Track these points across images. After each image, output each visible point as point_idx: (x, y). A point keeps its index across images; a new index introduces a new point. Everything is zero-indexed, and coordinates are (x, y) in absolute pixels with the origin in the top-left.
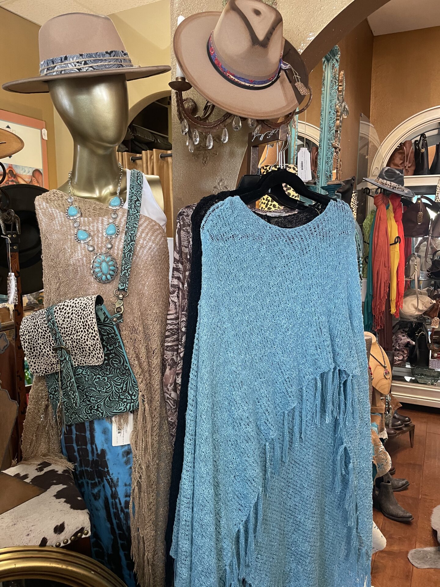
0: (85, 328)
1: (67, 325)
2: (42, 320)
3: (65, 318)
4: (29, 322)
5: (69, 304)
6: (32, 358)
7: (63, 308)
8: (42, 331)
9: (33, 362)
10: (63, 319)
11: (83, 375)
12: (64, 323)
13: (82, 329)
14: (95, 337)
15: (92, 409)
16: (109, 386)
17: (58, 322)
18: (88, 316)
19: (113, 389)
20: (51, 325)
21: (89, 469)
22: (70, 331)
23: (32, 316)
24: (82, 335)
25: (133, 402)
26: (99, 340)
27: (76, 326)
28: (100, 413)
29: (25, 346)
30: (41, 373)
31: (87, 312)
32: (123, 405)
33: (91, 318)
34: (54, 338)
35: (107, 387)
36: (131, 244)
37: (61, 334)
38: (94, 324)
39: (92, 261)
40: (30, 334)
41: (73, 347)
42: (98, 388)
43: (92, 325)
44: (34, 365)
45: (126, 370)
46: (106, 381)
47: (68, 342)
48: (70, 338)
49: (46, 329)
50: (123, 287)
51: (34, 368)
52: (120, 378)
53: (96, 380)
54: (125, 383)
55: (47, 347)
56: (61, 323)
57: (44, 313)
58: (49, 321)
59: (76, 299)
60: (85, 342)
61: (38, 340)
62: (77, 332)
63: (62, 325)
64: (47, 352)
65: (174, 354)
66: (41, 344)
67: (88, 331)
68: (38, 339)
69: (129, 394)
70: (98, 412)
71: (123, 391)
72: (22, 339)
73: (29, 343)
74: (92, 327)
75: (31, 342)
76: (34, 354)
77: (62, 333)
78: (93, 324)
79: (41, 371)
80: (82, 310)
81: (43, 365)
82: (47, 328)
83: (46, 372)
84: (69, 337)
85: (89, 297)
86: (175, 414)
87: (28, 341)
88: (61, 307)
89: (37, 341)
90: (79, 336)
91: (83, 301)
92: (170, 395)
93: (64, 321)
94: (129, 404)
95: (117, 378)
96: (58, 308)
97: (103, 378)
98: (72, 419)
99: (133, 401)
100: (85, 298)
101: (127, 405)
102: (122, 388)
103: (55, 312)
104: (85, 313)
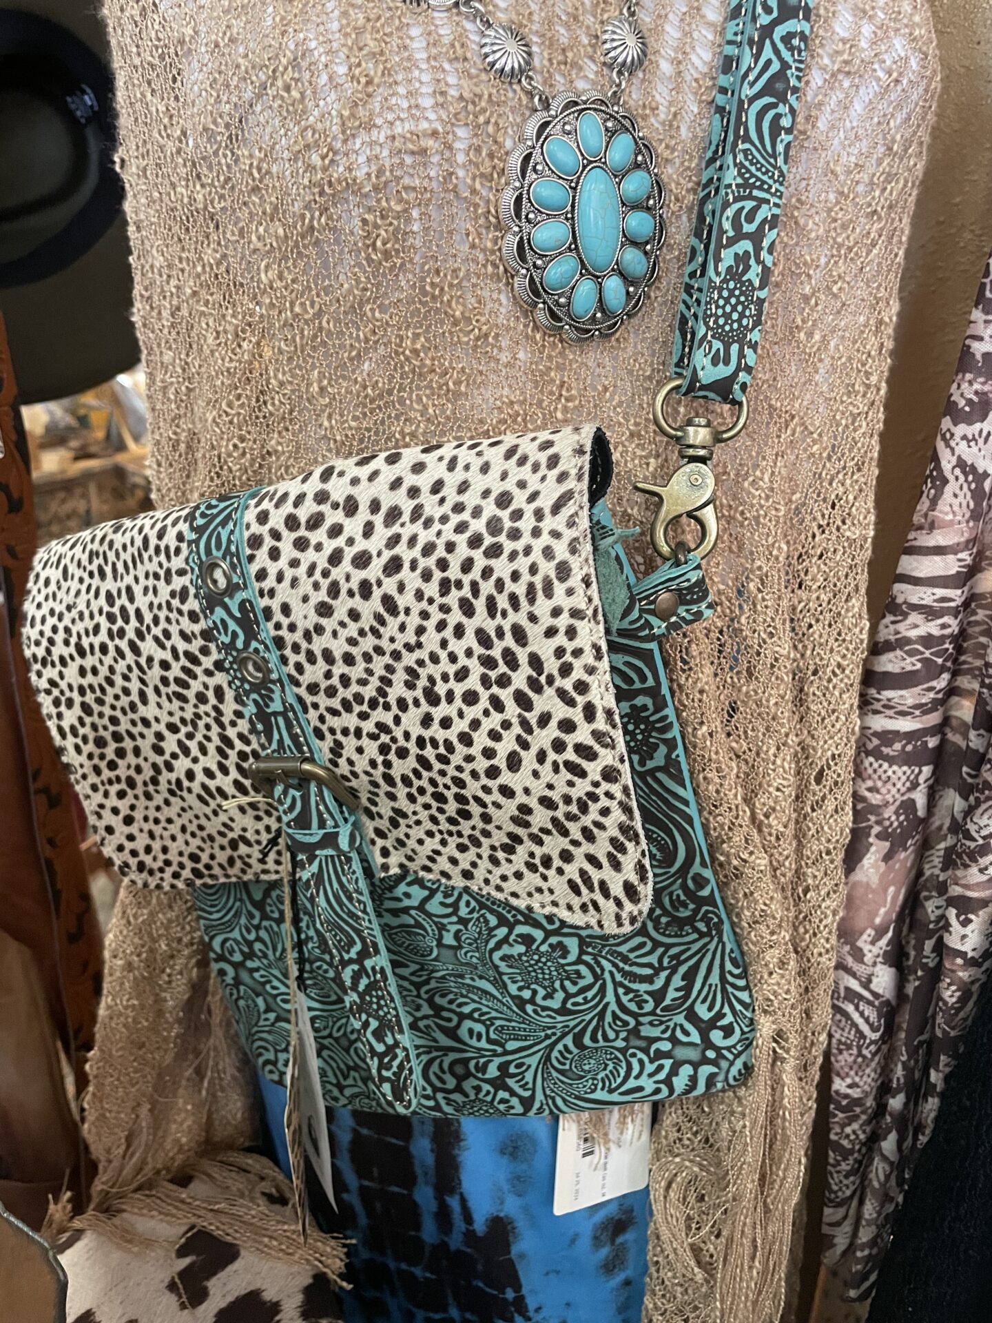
0: (503, 681)
1: (352, 642)
2: (164, 590)
3: (334, 590)
4: (74, 585)
5: (364, 495)
6: (114, 789)
7: (315, 522)
8: (168, 656)
9: (115, 811)
10: (322, 596)
11: (429, 915)
12: (329, 624)
13: (473, 682)
14: (586, 752)
15: (468, 1074)
16: (582, 983)
17: (278, 616)
18: (532, 600)
19: (610, 997)
20: (232, 625)
21: (418, 1271)
22: (375, 682)
23: (93, 555)
24: (475, 724)
25: (714, 1063)
26: (627, 778)
27: (423, 654)
28: (515, 1101)
29: (66, 724)
30: (167, 875)
31: (523, 564)
32: (650, 1068)
33: (556, 612)
34: (251, 709)
35: (572, 989)
36: (780, 31)
37: (302, 691)
38: (588, 658)
39: (515, 161)
40: (89, 662)
41: (389, 779)
42: (513, 989)
43: (566, 670)
44: (127, 830)
45: (701, 902)
46: (572, 957)
47: (350, 743)
48: (368, 726)
49: (194, 647)
50: (723, 371)
51: (129, 846)
52: (657, 944)
53: (506, 950)
54: (683, 969)
55: (204, 751)
56: (302, 625)
57: (170, 539)
58: (213, 600)
59: (411, 455)
60: (493, 772)
61: (145, 701)
62: (434, 700)
63: (307, 636)
64: (200, 777)
65: (921, 779)
66: (162, 728)
67: (522, 700)
68: (142, 695)
69: (692, 1016)
70: (502, 1094)
71: (664, 1009)
72: (43, 684)
73: (86, 708)
74: (567, 684)
75: (96, 708)
76: (122, 772)
77: (313, 688)
78: (578, 664)
79: (168, 863)
80: (475, 542)
81: (180, 836)
82: (199, 642)
83: (195, 872)
84: (363, 716)
85: (527, 447)
86: (873, 1064)
87: (77, 699)
88: (303, 514)
89: (133, 707)
90: (446, 723)
91: (474, 476)
92: (866, 984)
93: (324, 610)
94: (687, 1070)
95: (638, 940)
96: (277, 519)
97: (554, 940)
98: (348, 1092)
99: (711, 1054)
100: (495, 456)
101: (674, 1072)
102: (659, 996)
103: (256, 542)
104: (502, 567)
